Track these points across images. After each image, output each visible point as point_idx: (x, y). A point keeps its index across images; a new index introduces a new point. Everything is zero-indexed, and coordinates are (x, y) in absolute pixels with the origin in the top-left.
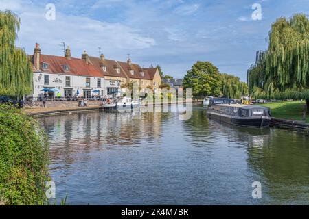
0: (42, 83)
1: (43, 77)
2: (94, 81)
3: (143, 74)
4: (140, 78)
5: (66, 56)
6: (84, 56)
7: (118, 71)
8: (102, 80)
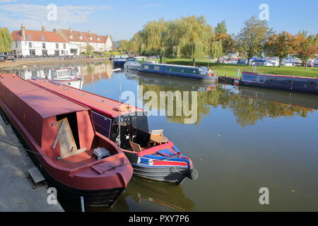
0: (27, 47)
1: (28, 44)
2: (61, 45)
3: (99, 39)
4: (97, 42)
5: (43, 30)
6: (54, 30)
7: (81, 38)
8: (67, 44)
